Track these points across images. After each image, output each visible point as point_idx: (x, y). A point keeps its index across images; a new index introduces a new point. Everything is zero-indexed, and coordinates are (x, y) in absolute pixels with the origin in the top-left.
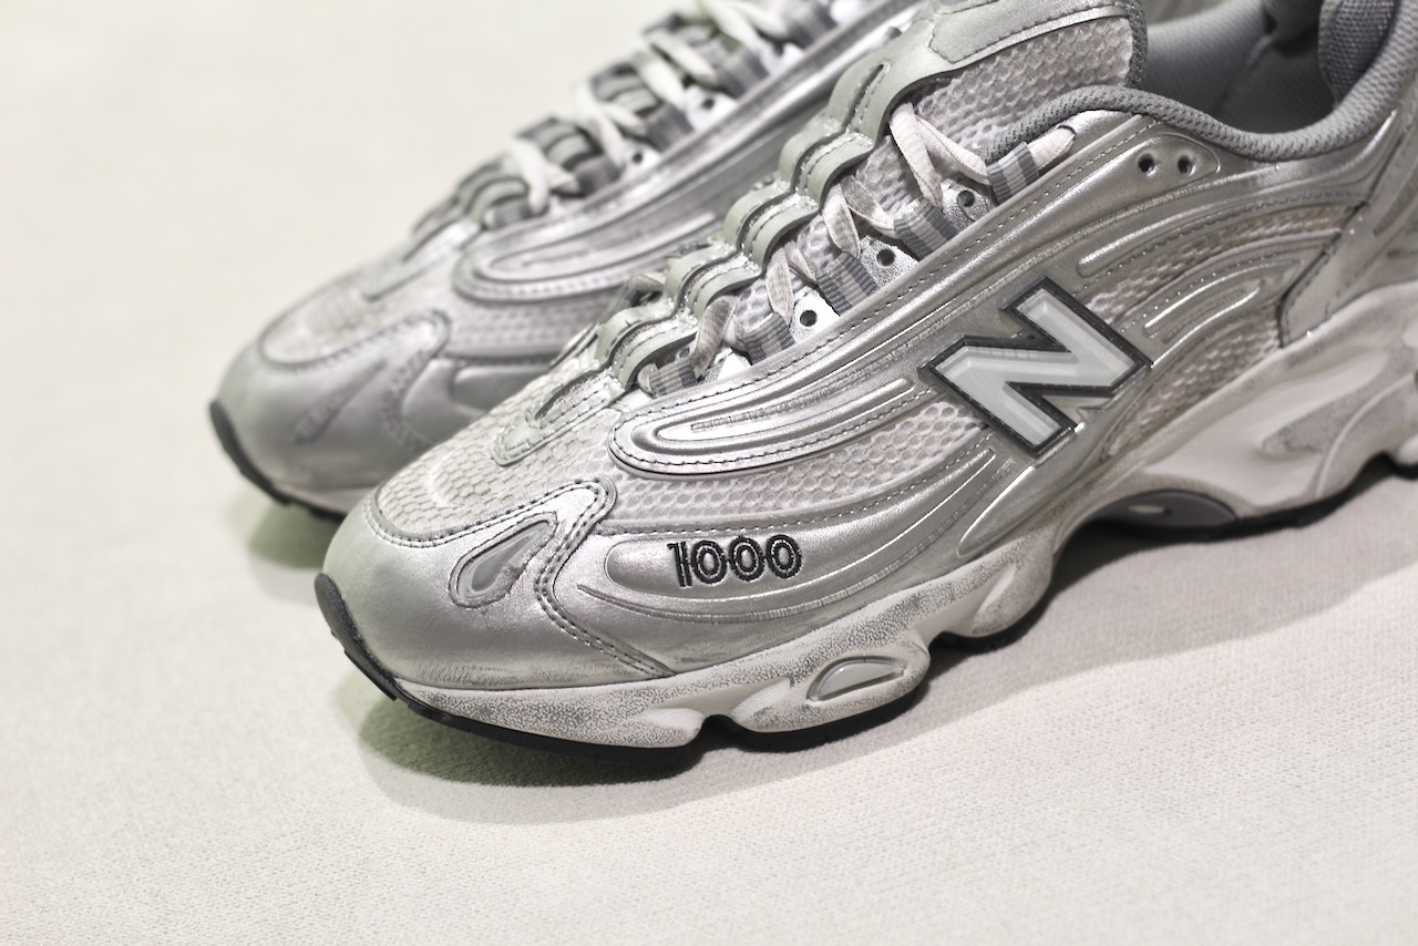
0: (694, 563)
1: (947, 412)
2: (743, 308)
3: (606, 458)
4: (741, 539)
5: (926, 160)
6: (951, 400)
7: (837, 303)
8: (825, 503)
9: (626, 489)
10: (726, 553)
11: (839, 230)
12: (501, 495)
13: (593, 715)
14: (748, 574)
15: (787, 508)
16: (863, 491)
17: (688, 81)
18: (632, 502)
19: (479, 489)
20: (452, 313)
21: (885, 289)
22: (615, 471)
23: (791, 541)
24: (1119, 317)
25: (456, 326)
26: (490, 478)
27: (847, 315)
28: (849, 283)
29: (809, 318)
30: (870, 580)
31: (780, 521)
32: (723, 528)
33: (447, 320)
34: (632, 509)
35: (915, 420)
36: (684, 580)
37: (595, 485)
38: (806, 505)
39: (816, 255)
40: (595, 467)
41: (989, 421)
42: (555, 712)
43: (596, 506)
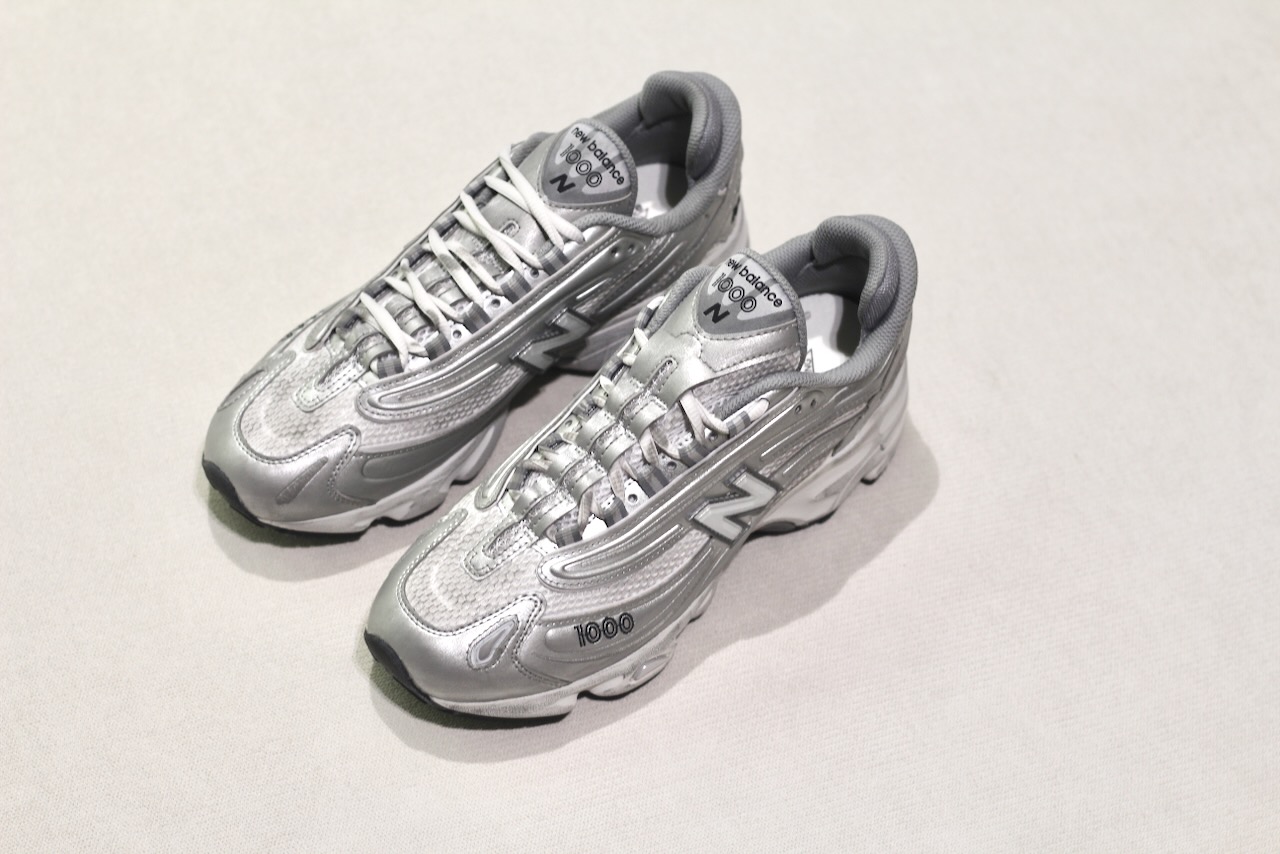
0: (587, 634)
1: (697, 534)
2: (598, 491)
3: (537, 581)
4: (607, 619)
5: (700, 422)
6: (698, 529)
7: (649, 492)
8: (642, 592)
9: (551, 598)
10: (601, 627)
11: (650, 454)
12: (485, 604)
13: (533, 708)
14: (609, 636)
15: (627, 598)
16: (659, 582)
17: (482, 286)
18: (555, 605)
19: (470, 599)
20: (360, 428)
21: (673, 482)
22: (542, 588)
23: (629, 615)
24: (772, 474)
25: (363, 436)
26: (473, 592)
27: (654, 498)
28: (655, 482)
29: (634, 497)
30: (661, 624)
31: (623, 606)
32: (598, 614)
33: (358, 433)
34: (555, 609)
35: (682, 541)
36: (582, 644)
37: (535, 598)
38: (635, 595)
39: (635, 463)
40: (532, 586)
41: (713, 534)
42: (514, 709)
43: (537, 609)
